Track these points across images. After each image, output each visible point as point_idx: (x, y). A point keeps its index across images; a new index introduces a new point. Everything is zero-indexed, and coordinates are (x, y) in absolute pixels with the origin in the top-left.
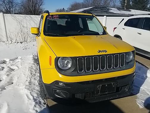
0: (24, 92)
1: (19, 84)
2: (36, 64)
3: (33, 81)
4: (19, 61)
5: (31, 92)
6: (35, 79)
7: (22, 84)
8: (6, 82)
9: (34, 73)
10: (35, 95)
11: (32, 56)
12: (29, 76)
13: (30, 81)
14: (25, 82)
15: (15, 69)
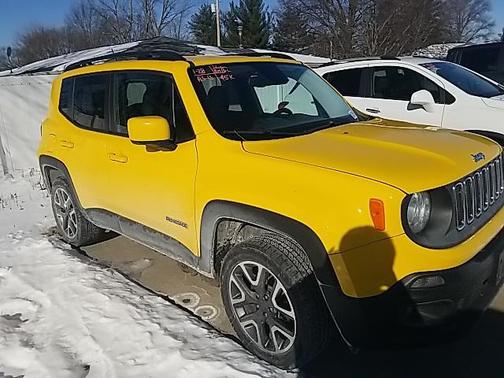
1: (129, 356)
2: (98, 268)
4: (2, 278)
5: (229, 363)
6: (170, 318)
7: (149, 353)
8: (68, 372)
9: (137, 299)
10: (256, 367)
11: (45, 243)
12: (139, 317)
13: (166, 329)
14: (149, 341)
15: (20, 315)
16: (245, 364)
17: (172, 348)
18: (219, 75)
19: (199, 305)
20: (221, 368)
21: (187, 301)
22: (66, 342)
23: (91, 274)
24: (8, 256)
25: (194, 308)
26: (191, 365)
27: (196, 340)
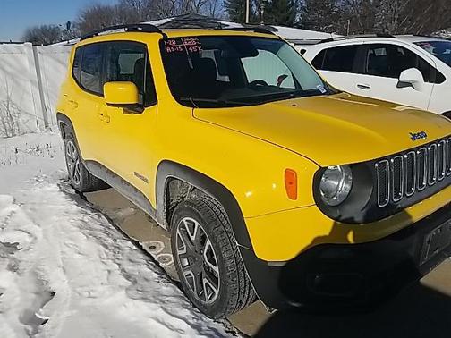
0: (138, 312)
2: (89, 212)
3: (130, 268)
4: (13, 212)
5: (163, 305)
6: (130, 261)
7: (101, 288)
8: (33, 296)
9: (111, 241)
10: (186, 313)
11: (54, 187)
12: (105, 256)
13: (123, 270)
14: (105, 277)
15: (18, 244)
16: (177, 309)
17: (120, 286)
18: (188, 47)
19: (162, 252)
20: (155, 310)
21: (153, 248)
22: (43, 270)
23: (81, 217)
24: (25, 195)
25: (157, 255)
26: (131, 303)
27: (146, 283)
